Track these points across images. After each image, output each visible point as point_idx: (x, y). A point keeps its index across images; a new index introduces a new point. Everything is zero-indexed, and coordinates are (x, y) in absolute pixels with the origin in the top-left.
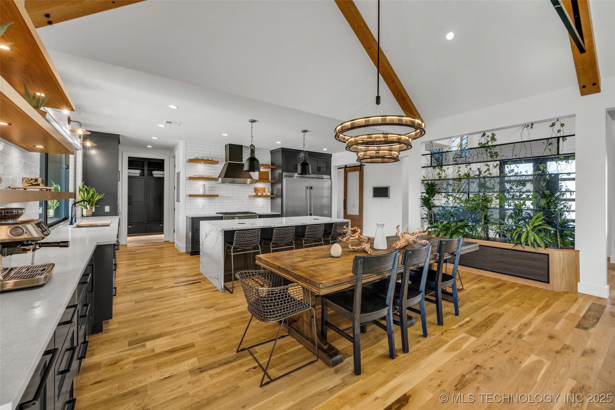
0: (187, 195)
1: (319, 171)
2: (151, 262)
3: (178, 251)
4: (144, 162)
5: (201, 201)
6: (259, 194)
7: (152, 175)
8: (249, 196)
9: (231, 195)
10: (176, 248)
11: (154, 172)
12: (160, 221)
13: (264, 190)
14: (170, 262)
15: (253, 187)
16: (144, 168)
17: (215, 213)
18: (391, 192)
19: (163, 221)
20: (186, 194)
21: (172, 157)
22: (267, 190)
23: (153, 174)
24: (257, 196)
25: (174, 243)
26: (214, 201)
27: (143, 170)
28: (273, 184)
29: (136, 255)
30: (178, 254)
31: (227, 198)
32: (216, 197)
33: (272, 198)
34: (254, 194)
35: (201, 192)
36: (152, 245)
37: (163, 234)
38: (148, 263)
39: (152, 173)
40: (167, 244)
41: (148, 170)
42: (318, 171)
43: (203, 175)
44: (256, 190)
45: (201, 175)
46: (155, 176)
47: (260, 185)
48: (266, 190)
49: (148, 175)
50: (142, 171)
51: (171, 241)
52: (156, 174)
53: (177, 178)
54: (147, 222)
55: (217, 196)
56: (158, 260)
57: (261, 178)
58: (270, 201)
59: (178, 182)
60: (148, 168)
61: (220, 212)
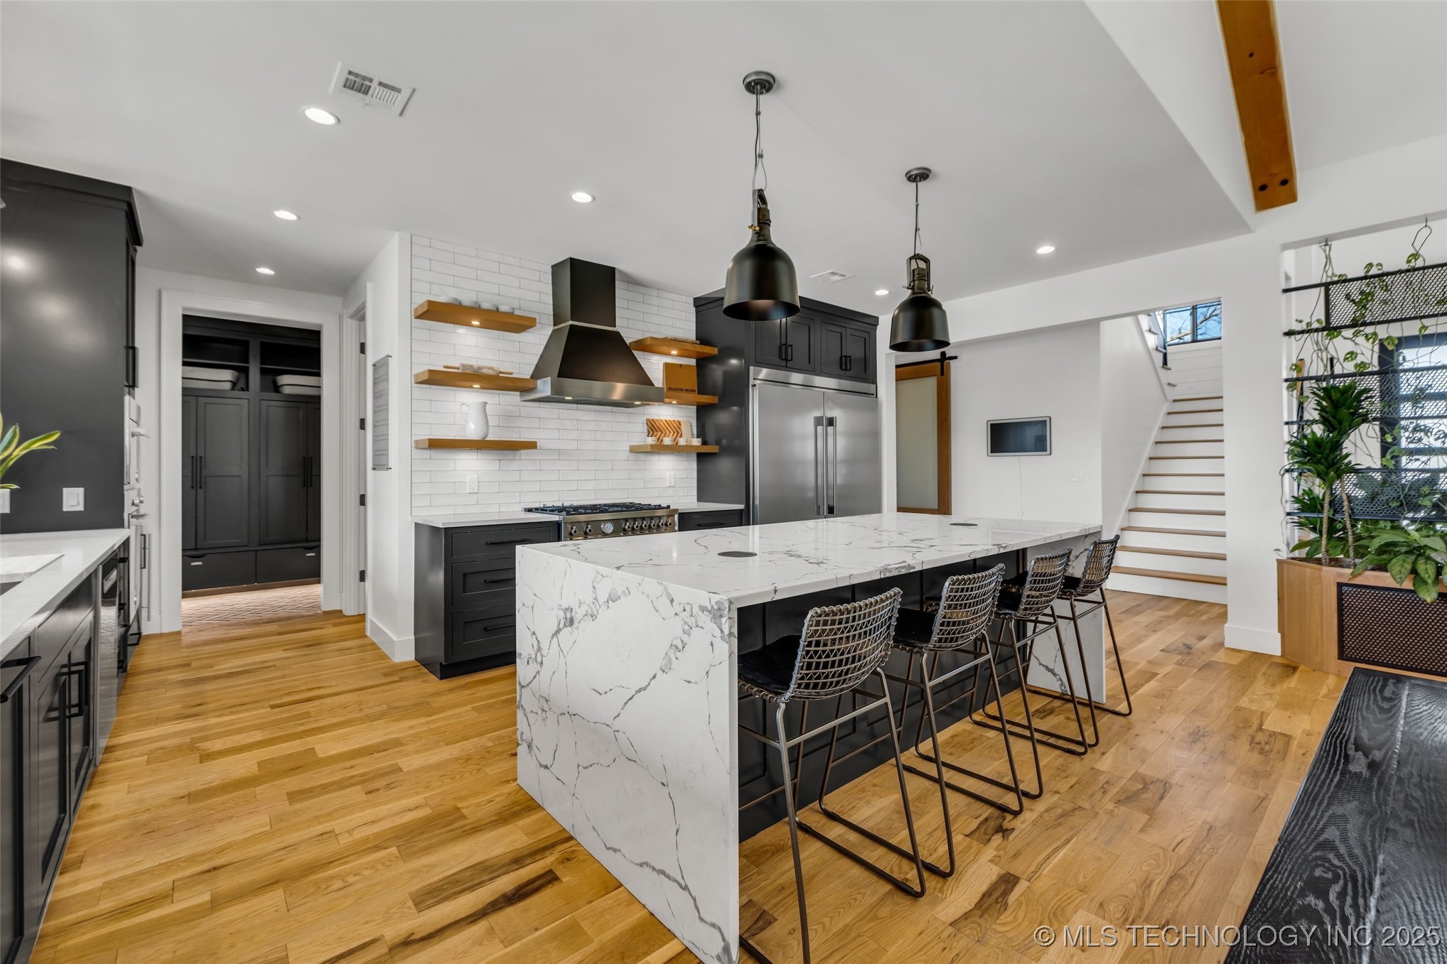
0: (417, 442)
1: (846, 369)
2: (274, 724)
3: (384, 657)
4: (245, 344)
5: (470, 465)
6: (667, 441)
7: (277, 388)
8: (635, 450)
9: (573, 446)
10: (373, 644)
11: (285, 380)
12: (307, 541)
13: (676, 428)
14: (362, 720)
15: (644, 419)
16: (248, 363)
17: (519, 508)
18: (1057, 437)
19: (319, 540)
20: (415, 438)
21: (352, 317)
22: (684, 429)
23: (280, 384)
24: (659, 449)
25: (361, 618)
26: (515, 465)
27: (244, 371)
28: (703, 411)
29: (211, 686)
30: (386, 675)
31: (560, 454)
32: (523, 452)
33: (701, 457)
34: (651, 441)
35: (472, 431)
36: (280, 634)
37: (319, 582)
38: (258, 736)
39: (275, 382)
40: (335, 625)
41: (263, 372)
42: (841, 368)
43: (480, 368)
44: (653, 427)
45: (471, 366)
46: (287, 390)
47: (664, 413)
48: (683, 427)
49: (263, 388)
50: (243, 376)
51: (350, 611)
52: (292, 383)
53: (375, 383)
54: (260, 545)
55: (532, 445)
56: (307, 715)
57: (674, 387)
58: (694, 465)
59: (381, 396)
60: (262, 363)
61: (537, 505)
